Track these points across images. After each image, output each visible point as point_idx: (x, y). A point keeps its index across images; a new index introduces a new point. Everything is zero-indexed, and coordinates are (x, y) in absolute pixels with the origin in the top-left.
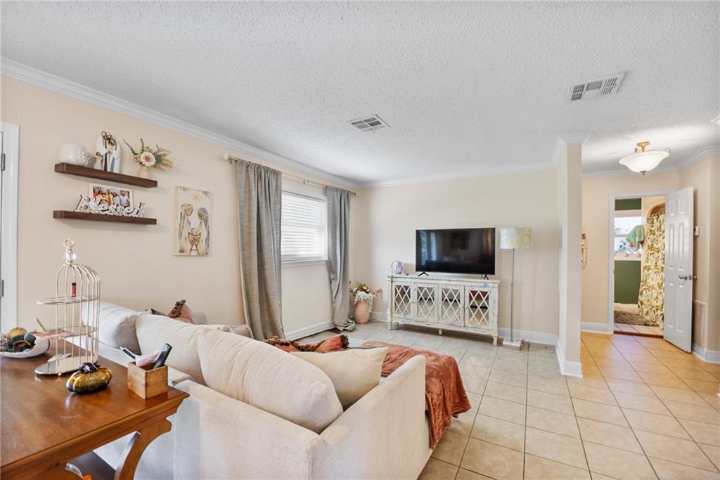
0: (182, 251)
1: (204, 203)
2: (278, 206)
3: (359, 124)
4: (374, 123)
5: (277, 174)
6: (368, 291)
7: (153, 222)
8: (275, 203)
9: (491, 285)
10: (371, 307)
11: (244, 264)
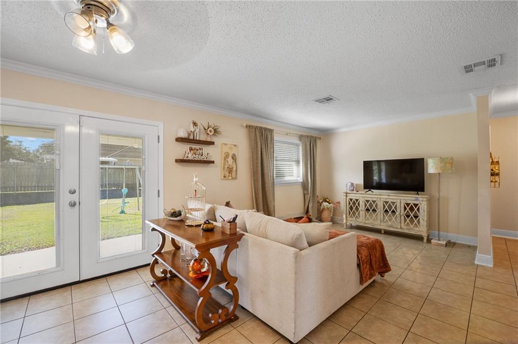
0: (225, 177)
1: (234, 151)
2: (272, 150)
3: (320, 101)
4: (329, 99)
5: (271, 131)
6: (330, 202)
7: (213, 162)
8: (270, 148)
9: (421, 199)
10: (332, 213)
11: (254, 184)
